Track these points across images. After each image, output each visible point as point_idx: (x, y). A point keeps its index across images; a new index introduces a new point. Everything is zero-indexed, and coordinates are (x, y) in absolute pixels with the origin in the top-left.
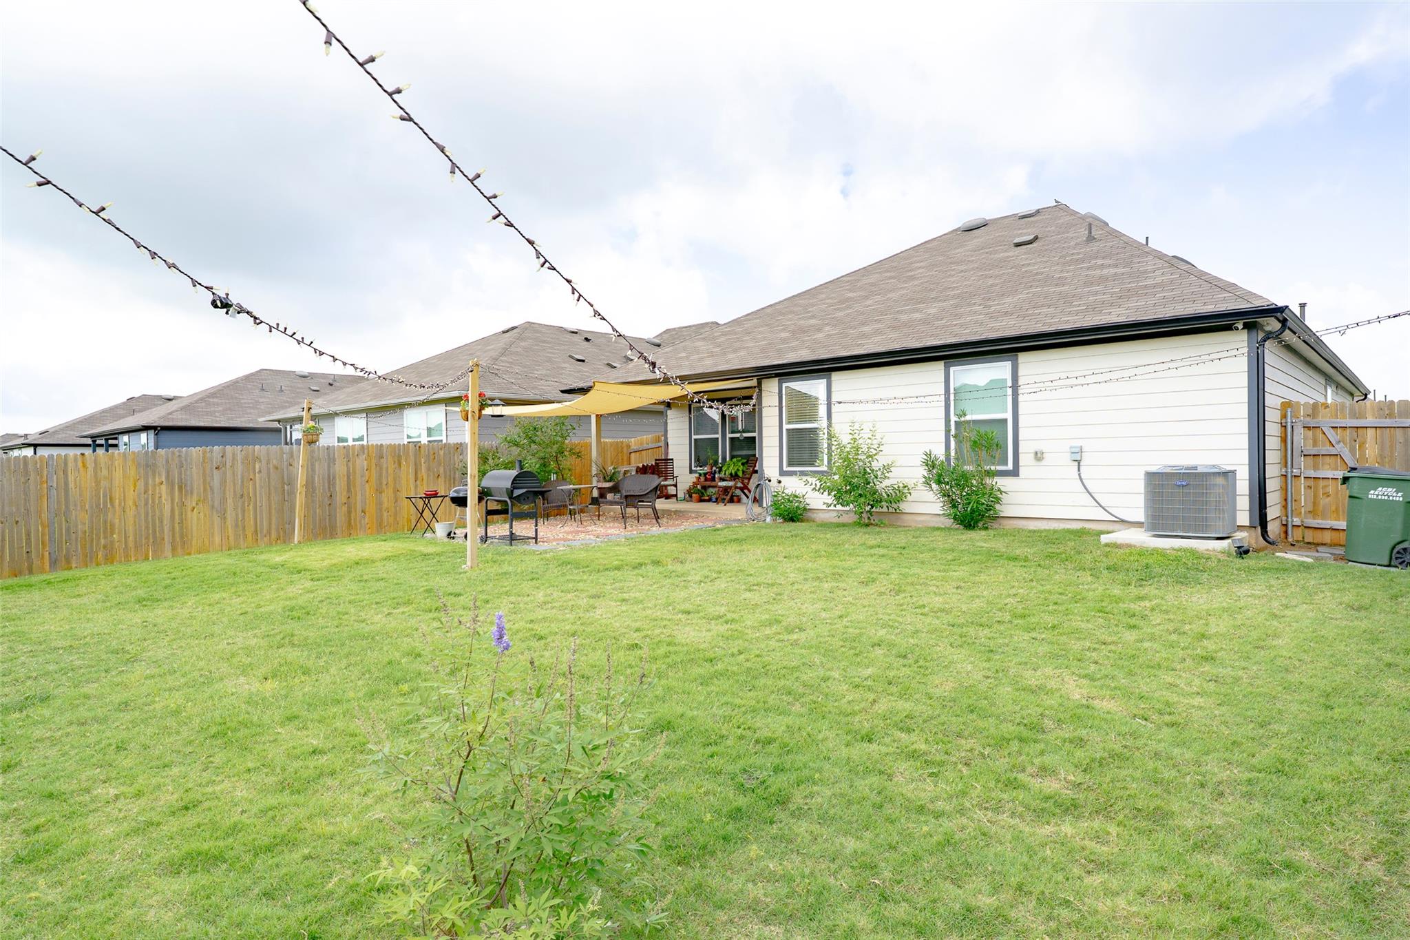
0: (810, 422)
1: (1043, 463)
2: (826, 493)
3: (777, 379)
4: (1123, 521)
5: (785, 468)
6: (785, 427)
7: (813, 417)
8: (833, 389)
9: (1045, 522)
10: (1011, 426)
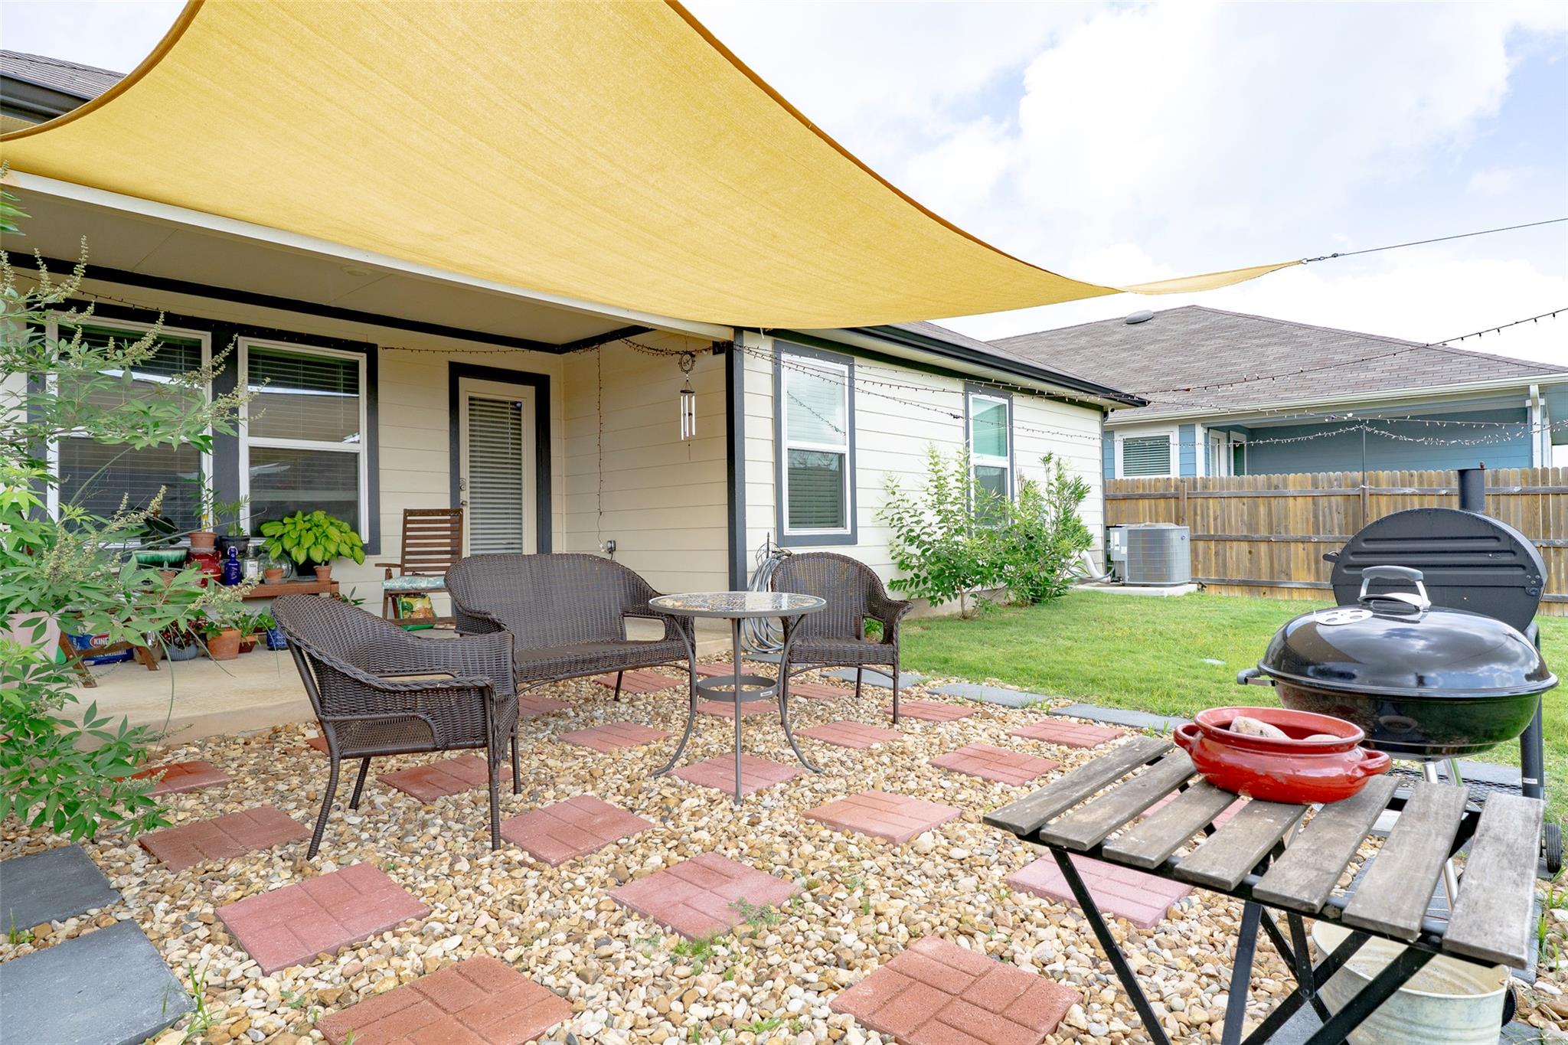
5: (788, 531)
6: (786, 443)
10: (1008, 473)
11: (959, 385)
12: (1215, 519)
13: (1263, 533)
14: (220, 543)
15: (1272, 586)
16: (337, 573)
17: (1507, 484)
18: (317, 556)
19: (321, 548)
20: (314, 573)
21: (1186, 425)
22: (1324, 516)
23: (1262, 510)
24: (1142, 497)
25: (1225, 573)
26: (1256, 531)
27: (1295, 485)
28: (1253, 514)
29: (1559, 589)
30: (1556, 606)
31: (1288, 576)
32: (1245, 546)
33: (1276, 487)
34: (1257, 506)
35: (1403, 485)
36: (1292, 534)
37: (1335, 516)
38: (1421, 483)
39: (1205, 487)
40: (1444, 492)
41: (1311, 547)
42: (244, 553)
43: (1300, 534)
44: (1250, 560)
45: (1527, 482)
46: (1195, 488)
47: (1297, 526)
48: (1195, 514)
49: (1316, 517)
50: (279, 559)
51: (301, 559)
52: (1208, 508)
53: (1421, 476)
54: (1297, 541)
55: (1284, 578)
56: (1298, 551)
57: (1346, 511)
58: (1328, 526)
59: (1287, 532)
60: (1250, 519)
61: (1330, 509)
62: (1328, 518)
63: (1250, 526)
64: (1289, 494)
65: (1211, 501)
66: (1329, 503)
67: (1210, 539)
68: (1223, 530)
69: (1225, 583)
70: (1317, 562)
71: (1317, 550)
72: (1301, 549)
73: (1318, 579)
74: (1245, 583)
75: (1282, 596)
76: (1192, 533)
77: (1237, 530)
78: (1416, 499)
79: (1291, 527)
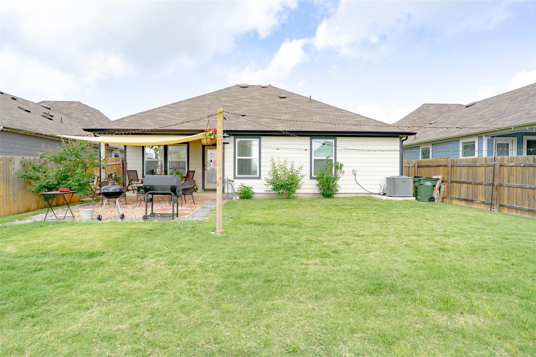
0: (248, 156)
1: (344, 174)
2: (272, 185)
3: (233, 136)
4: (372, 193)
5: (237, 175)
6: (237, 158)
7: (249, 154)
8: (262, 143)
9: (344, 194)
10: (334, 162)
11: (309, 138)
12: (459, 175)
13: (471, 181)
15: (472, 201)
21: (480, 135)
22: (488, 174)
23: (471, 172)
24: (440, 166)
25: (461, 196)
27: (480, 162)
28: (468, 173)
31: (477, 197)
32: (466, 185)
34: (469, 170)
35: (511, 162)
36: (479, 181)
38: (516, 161)
39: (457, 162)
40: (522, 165)
41: (483, 186)
43: (481, 182)
44: (467, 191)
47: (480, 179)
48: (454, 173)
49: (485, 175)
52: (457, 170)
53: (516, 158)
54: (480, 184)
55: (475, 199)
58: (489, 178)
59: (477, 181)
60: (468, 175)
61: (489, 171)
62: (489, 175)
63: (468, 178)
64: (478, 165)
65: (458, 167)
66: (489, 169)
67: (457, 182)
68: (461, 179)
69: (460, 199)
70: (485, 193)
71: (485, 188)
72: (481, 188)
73: (485, 200)
74: (465, 200)
75: (475, 206)
76: (452, 180)
77: (464, 179)
78: (515, 168)
79: (478, 178)
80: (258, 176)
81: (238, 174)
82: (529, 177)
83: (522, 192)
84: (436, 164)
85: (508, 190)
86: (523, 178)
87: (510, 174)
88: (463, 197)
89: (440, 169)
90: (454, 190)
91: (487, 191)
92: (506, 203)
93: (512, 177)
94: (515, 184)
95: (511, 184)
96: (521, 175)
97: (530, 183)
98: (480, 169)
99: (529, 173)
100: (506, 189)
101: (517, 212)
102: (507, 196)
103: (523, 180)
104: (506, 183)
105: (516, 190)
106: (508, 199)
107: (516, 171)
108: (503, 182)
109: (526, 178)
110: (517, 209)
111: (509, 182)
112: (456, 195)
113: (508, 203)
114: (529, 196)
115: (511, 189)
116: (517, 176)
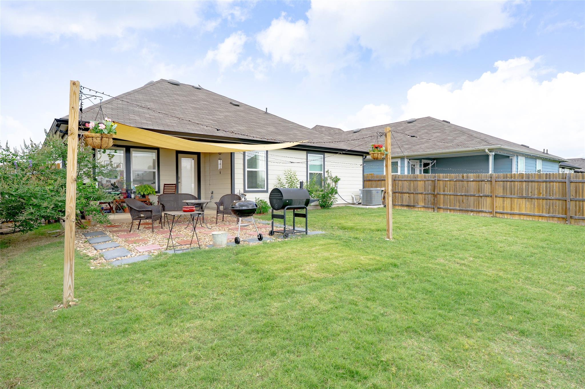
0: (255, 168)
4: (348, 203)
5: (246, 189)
6: (247, 169)
8: (269, 155)
10: (323, 175)
11: (305, 152)
12: (401, 187)
13: (412, 191)
14: (127, 191)
15: (414, 206)
16: (150, 197)
17: (470, 178)
18: (146, 193)
19: (146, 192)
20: (145, 197)
21: (402, 158)
23: (412, 185)
25: (403, 203)
26: (411, 190)
27: (420, 178)
28: (410, 186)
29: (481, 208)
30: (481, 213)
31: (418, 203)
32: (408, 195)
33: (416, 178)
34: (411, 183)
35: (446, 178)
36: (419, 192)
37: (429, 186)
38: (450, 178)
39: (398, 178)
40: (455, 180)
41: (423, 195)
42: (131, 193)
43: (421, 192)
44: (409, 199)
45: (475, 178)
46: (396, 178)
47: (420, 190)
48: (396, 185)
49: (425, 187)
50: (138, 194)
51: (142, 194)
52: (399, 184)
53: (450, 175)
54: (420, 194)
55: (417, 204)
56: (420, 196)
57: (432, 185)
58: (428, 189)
59: (418, 191)
60: (409, 187)
61: (428, 184)
62: (428, 187)
63: (409, 189)
64: (418, 180)
65: (400, 182)
66: (428, 183)
67: (399, 193)
68: (403, 190)
69: (402, 206)
70: (425, 200)
71: (425, 196)
72: (421, 196)
73: (425, 205)
74: (408, 206)
75: (417, 209)
76: (395, 191)
77: (406, 190)
78: (449, 182)
79: (419, 189)
80: (266, 189)
81: (248, 188)
82: (459, 187)
83: (454, 198)
84: (377, 179)
85: (444, 197)
86: (455, 188)
87: (445, 186)
88: (405, 204)
89: (382, 183)
90: (397, 198)
91: (426, 198)
92: (442, 206)
93: (446, 189)
94: (449, 193)
95: (446, 193)
96: (453, 187)
97: (460, 191)
98: (420, 183)
99: (459, 186)
100: (442, 196)
101: (450, 212)
102: (443, 201)
103: (455, 190)
104: (442, 192)
105: (450, 197)
106: (444, 203)
107: (450, 184)
108: (440, 192)
109: (457, 189)
110: (450, 210)
111: (444, 191)
112: (398, 202)
113: (444, 206)
114: (459, 201)
115: (446, 196)
116: (450, 187)
